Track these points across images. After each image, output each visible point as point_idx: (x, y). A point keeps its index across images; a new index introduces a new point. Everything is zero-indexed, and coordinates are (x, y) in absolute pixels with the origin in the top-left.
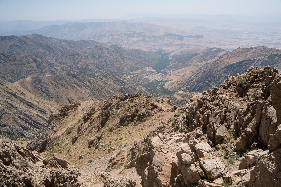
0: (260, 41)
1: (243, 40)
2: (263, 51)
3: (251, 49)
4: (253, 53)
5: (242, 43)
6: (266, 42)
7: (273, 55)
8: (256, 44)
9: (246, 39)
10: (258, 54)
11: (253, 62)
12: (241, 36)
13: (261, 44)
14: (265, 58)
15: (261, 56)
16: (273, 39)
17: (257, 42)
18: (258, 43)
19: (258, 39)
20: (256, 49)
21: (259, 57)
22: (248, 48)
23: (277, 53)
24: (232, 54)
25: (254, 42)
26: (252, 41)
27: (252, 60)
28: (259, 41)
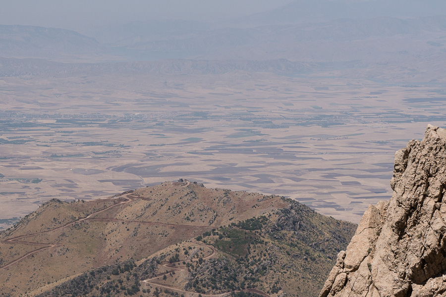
0: (134, 161)
1: (38, 164)
2: (186, 212)
3: (118, 202)
4: (132, 226)
5: (37, 181)
6: (164, 170)
7: (243, 225)
8: (116, 183)
9: (54, 157)
10: (160, 229)
11: (146, 275)
12: (22, 142)
13: (137, 178)
14: (207, 248)
15: (181, 241)
16: (196, 147)
17: (119, 169)
18: (123, 176)
19: (118, 155)
20: (143, 203)
21: (171, 242)
22: (99, 201)
23: (257, 214)
24: (16, 240)
25: (98, 172)
26: (88, 166)
27: (138, 263)
28: (126, 162)
